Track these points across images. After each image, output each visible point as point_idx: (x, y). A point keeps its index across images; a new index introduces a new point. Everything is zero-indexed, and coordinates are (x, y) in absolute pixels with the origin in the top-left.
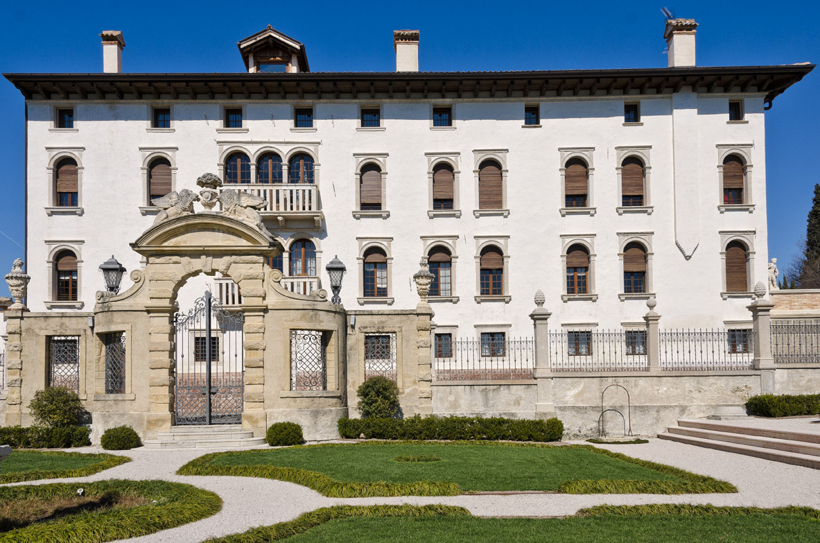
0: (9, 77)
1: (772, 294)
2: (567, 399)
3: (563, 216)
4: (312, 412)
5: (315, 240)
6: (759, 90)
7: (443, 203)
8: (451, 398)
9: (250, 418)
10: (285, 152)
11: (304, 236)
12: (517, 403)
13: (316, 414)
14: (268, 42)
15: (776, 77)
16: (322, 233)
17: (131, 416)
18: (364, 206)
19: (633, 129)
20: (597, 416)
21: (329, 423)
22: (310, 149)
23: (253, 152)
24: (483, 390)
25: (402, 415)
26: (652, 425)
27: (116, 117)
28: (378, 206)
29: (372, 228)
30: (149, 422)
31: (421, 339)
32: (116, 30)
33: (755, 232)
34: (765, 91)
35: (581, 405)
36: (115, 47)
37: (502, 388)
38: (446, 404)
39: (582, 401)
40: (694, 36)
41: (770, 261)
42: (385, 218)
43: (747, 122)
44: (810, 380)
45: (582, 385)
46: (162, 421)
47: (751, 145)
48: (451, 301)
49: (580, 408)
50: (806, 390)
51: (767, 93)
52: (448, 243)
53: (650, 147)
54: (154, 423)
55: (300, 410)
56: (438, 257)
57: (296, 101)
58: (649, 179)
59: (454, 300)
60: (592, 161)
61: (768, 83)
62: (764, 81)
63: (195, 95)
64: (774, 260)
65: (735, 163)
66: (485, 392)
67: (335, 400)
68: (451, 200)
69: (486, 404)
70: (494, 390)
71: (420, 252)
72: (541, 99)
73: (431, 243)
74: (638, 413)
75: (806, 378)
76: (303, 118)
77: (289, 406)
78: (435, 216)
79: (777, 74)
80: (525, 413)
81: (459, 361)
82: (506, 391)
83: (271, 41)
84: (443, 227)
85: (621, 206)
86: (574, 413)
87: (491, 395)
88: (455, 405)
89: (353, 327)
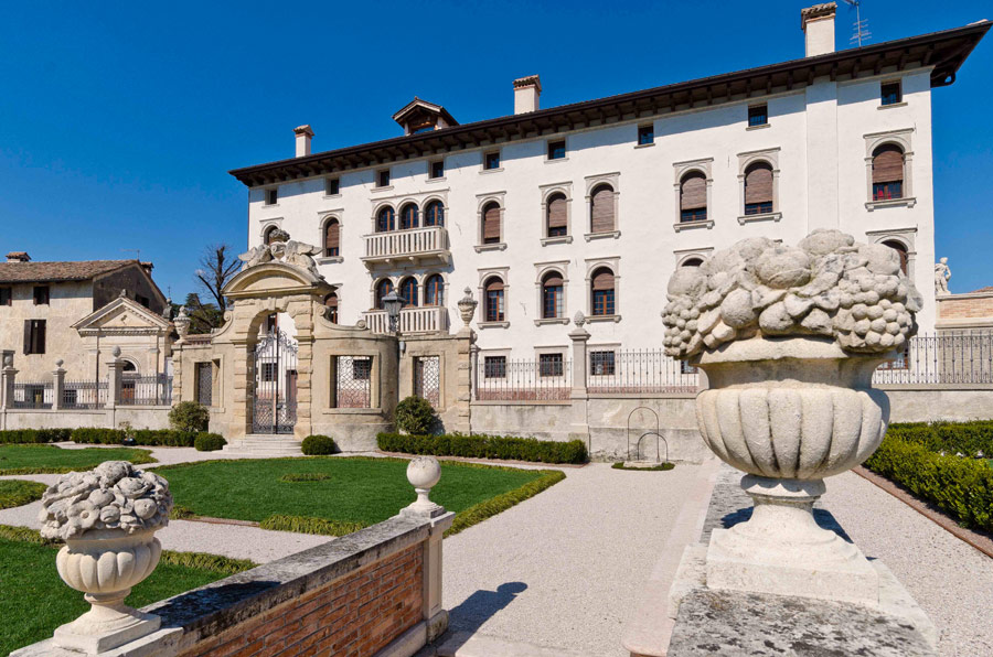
0: (232, 173)
1: (941, 300)
2: (603, 420)
3: (677, 231)
4: (348, 427)
5: (444, 275)
6: (923, 65)
7: (556, 231)
8: (489, 417)
9: (299, 430)
10: (421, 201)
11: (436, 272)
12: (552, 423)
13: (351, 429)
14: (416, 112)
15: (937, 47)
16: (450, 267)
17: (222, 426)
18: (487, 241)
19: (760, 132)
20: (634, 439)
21: (365, 437)
22: (441, 196)
23: (396, 204)
24: (518, 411)
25: (444, 431)
26: (698, 450)
27: (304, 191)
28: (497, 240)
29: (492, 260)
30: (232, 431)
31: (461, 361)
32: (304, 124)
33: (916, 230)
34: (930, 64)
35: (619, 427)
36: (304, 137)
37: (537, 408)
38: (484, 423)
39: (619, 423)
40: (832, 20)
41: (937, 261)
42: (502, 250)
43: (906, 104)
44: (911, 405)
45: (620, 406)
46: (239, 429)
47: (912, 130)
48: (562, 323)
49: (616, 430)
50: (905, 416)
51: (933, 67)
52: (560, 268)
53: (779, 149)
54: (235, 431)
55: (337, 425)
56: (551, 282)
57: (430, 157)
58: (777, 184)
59: (565, 321)
60: (710, 172)
61: (929, 54)
62: (924, 54)
63: (355, 165)
64: (944, 260)
65: (889, 152)
66: (521, 413)
67: (374, 417)
68: (565, 227)
69: (521, 423)
70: (529, 410)
71: (534, 277)
72: (654, 117)
73: (544, 270)
74: (682, 437)
75: (906, 402)
76: (436, 171)
77: (329, 421)
78: (547, 243)
79: (937, 42)
80: (560, 434)
81: (510, 382)
82: (541, 412)
83: (418, 109)
84: (556, 253)
85: (743, 215)
86: (610, 435)
87: (526, 415)
88: (492, 424)
89: (404, 352)
